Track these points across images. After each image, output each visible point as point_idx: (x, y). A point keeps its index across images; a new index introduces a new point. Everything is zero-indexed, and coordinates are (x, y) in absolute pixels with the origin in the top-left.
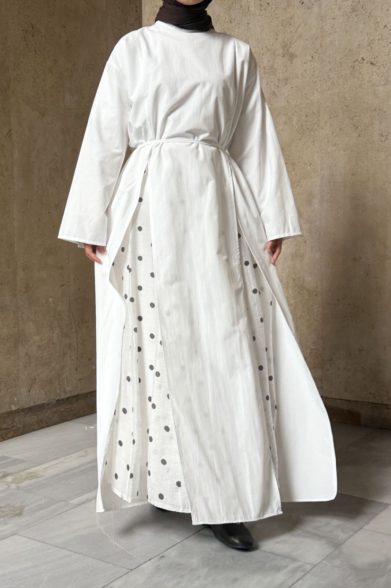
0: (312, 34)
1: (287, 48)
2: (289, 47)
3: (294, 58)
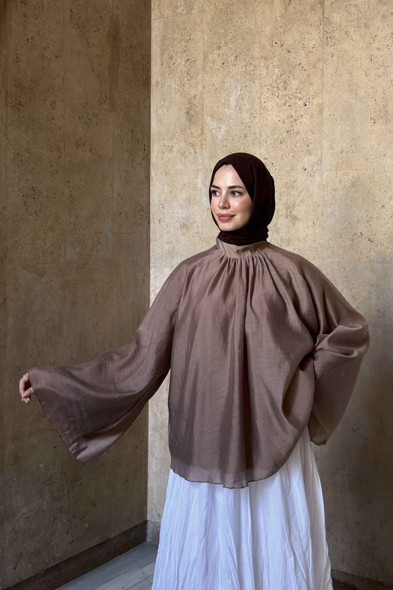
0: (315, 201)
1: (290, 209)
3: (297, 220)
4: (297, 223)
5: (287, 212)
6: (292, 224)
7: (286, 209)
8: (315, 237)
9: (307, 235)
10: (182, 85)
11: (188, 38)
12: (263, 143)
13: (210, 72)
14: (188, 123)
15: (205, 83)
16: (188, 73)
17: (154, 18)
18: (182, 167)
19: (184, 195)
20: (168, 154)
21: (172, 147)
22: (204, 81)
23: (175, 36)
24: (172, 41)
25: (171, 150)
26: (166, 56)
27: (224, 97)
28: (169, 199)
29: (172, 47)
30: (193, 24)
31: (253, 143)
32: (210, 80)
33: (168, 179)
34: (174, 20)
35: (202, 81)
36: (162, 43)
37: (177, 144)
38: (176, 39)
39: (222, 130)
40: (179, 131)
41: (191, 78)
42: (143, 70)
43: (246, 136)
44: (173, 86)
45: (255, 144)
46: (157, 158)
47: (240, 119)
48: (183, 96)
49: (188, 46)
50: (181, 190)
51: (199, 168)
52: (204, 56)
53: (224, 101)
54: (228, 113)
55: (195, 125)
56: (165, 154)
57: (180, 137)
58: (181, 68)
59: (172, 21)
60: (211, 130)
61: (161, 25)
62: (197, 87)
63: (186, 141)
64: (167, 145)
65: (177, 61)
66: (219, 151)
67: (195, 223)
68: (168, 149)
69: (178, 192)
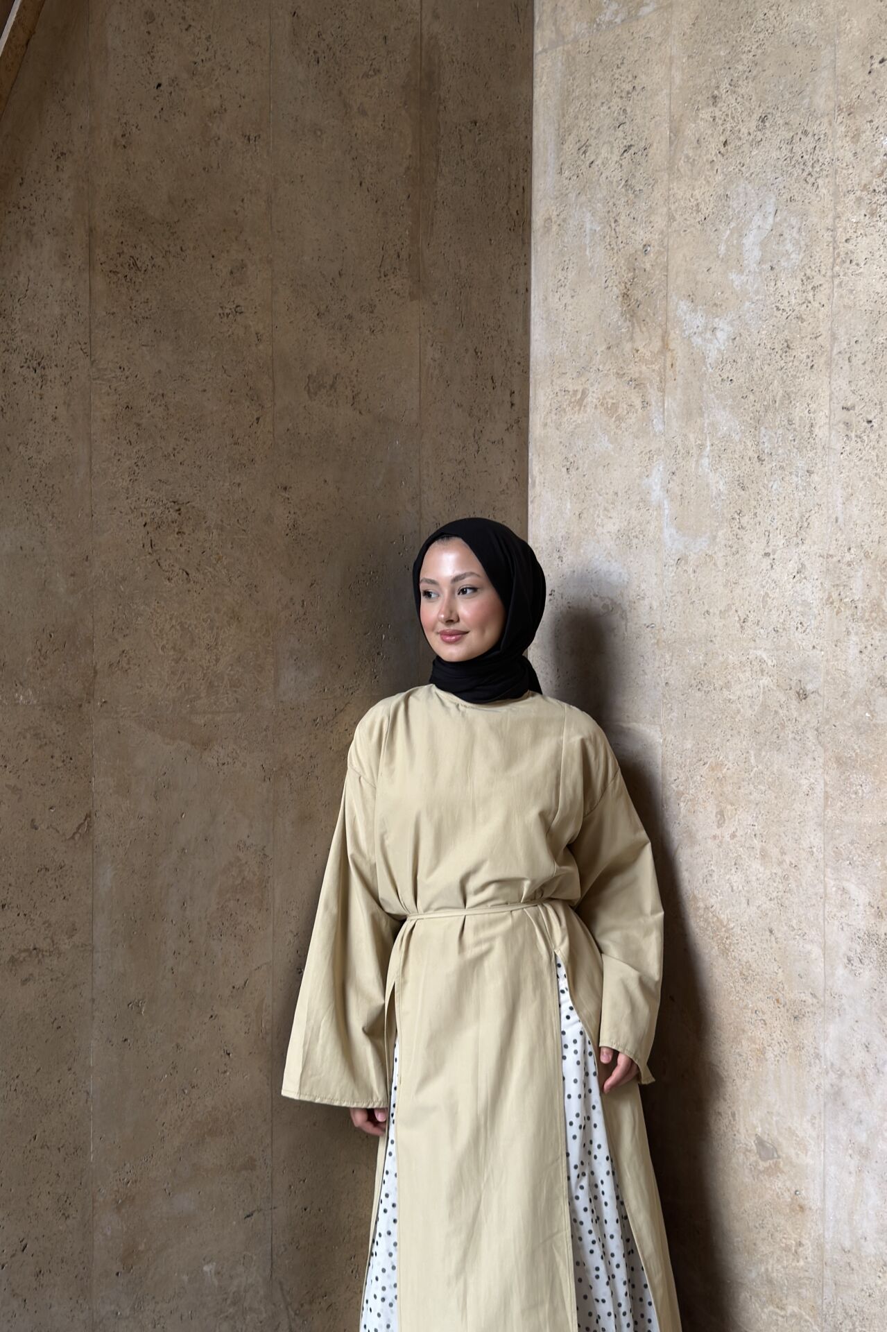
10: (613, 221)
11: (628, 87)
12: (841, 361)
13: (689, 173)
14: (625, 325)
15: (673, 207)
16: (629, 183)
17: (540, 49)
18: (611, 446)
19: (614, 524)
20: (574, 414)
21: (584, 393)
22: (672, 200)
23: (593, 87)
24: (585, 104)
25: (580, 402)
26: (570, 146)
27: (728, 240)
28: (575, 534)
29: (586, 120)
30: (644, 45)
31: (810, 365)
32: (688, 196)
33: (574, 480)
34: (592, 45)
35: (667, 200)
36: (560, 112)
37: (596, 385)
38: (596, 96)
39: (719, 334)
40: (604, 347)
41: (636, 196)
42: (509, 188)
43: (788, 346)
44: (588, 226)
45: (815, 366)
46: (545, 425)
47: (772, 298)
48: (615, 251)
49: (629, 110)
50: (605, 509)
51: (654, 446)
52: (670, 132)
53: (727, 250)
54: (736, 283)
55: (644, 329)
56: (565, 412)
57: (605, 364)
58: (608, 174)
59: (585, 48)
60: (689, 337)
61: (560, 64)
62: (651, 219)
63: (620, 375)
64: (571, 388)
65: (597, 154)
66: (712, 396)
67: (643, 598)
68: (573, 400)
69: (598, 516)
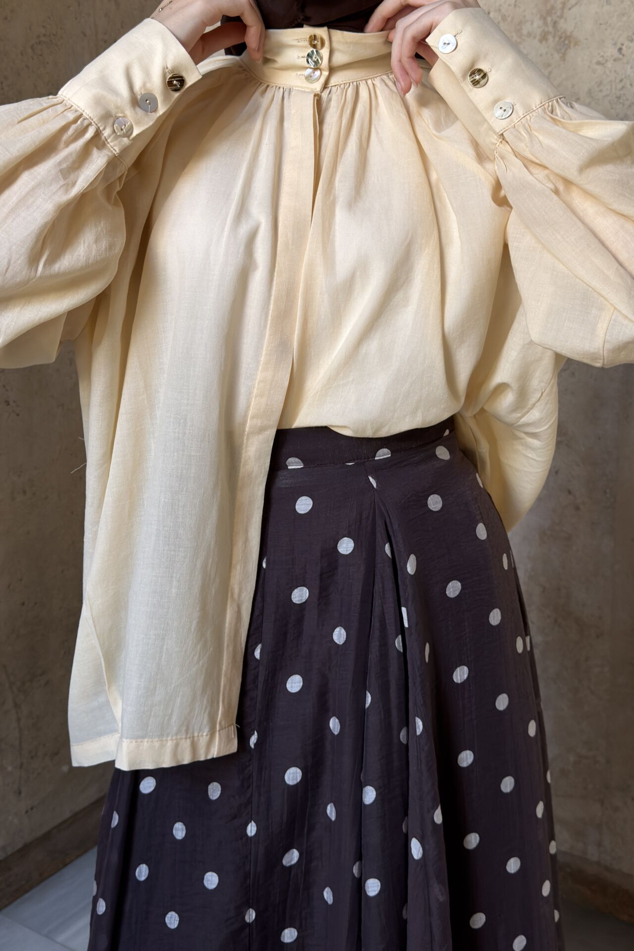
1: (555, 17)
2: (558, 17)
3: (572, 45)
4: (571, 53)
5: (545, 23)
6: (557, 56)
7: (541, 16)
8: (623, 87)
9: (600, 84)
